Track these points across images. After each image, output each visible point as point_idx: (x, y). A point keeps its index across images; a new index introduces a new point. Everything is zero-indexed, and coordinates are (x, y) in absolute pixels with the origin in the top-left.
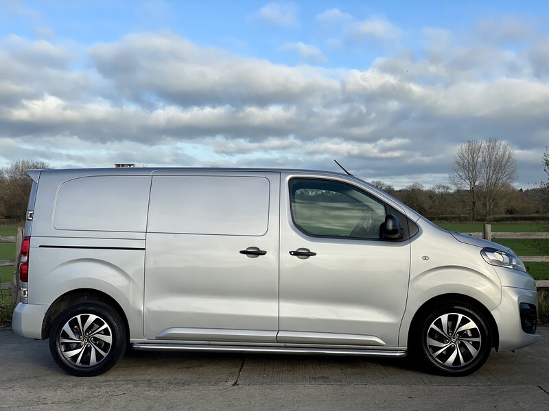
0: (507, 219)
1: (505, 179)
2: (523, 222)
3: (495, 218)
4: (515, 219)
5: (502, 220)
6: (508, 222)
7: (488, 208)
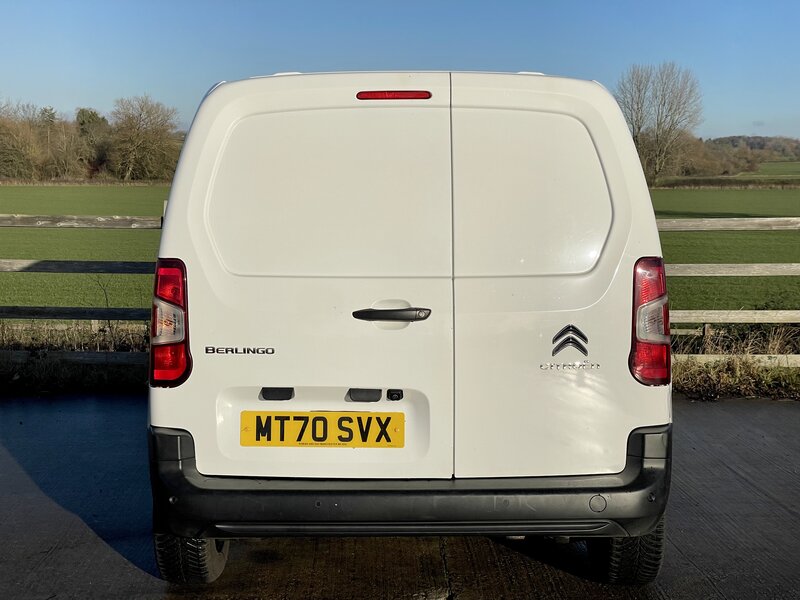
0: (684, 183)
1: (684, 123)
2: (707, 188)
3: (667, 181)
4: (696, 183)
5: (676, 184)
6: (687, 188)
7: (658, 166)
